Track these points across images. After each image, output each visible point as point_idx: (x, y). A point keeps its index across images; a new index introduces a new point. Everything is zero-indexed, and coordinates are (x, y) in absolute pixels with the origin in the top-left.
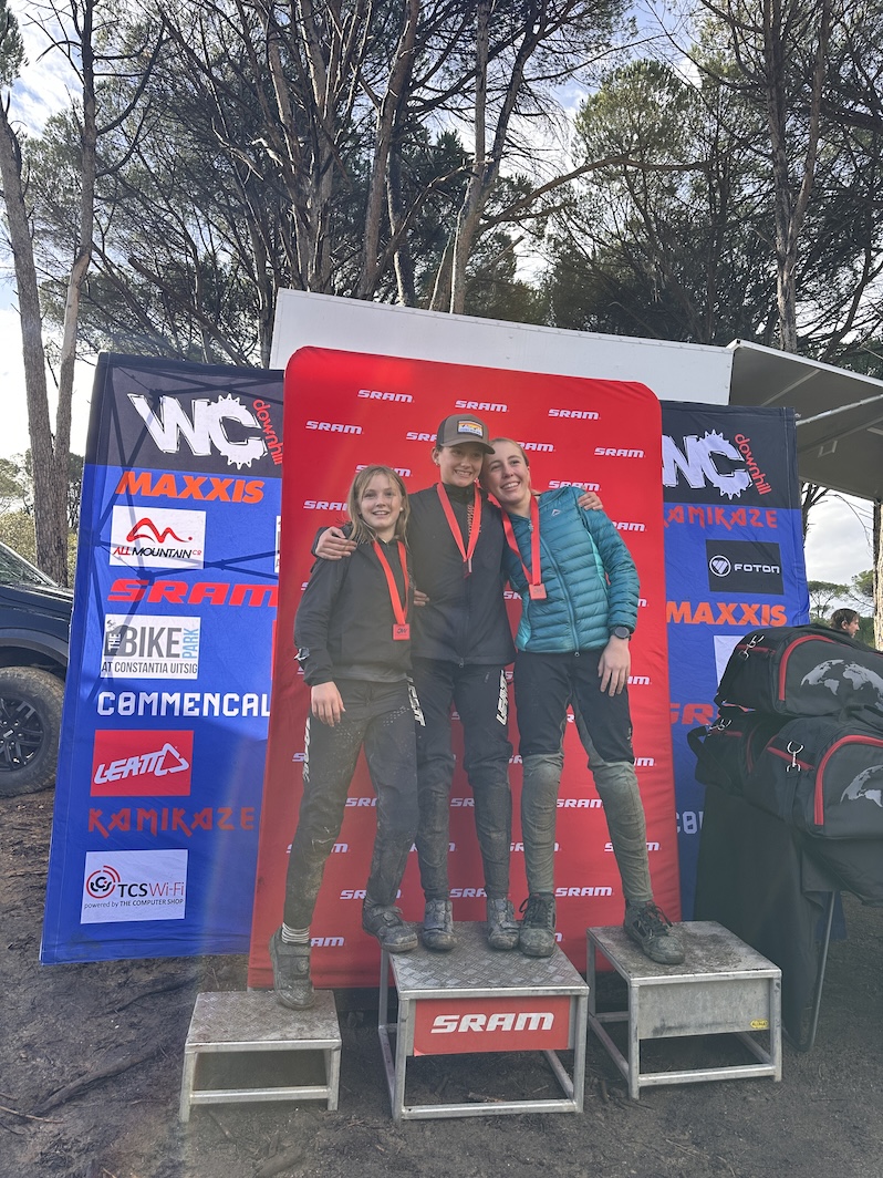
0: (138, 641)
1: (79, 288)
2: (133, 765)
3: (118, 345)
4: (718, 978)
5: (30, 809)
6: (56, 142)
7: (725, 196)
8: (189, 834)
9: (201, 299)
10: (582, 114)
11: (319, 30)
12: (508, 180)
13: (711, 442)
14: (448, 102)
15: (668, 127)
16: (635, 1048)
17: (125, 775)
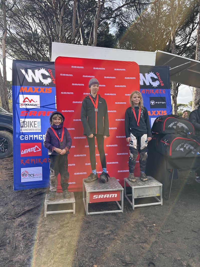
0: (27, 124)
1: (5, 40)
2: (29, 150)
3: (15, 54)
4: (150, 186)
5: (7, 161)
7: (159, 10)
8: (42, 164)
9: (34, 41)
12: (106, 8)
13: (151, 74)
16: (133, 200)
17: (28, 152)
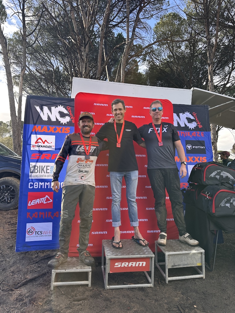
0: (38, 169)
1: (23, 77)
2: (38, 201)
3: (33, 92)
4: (188, 253)
5: (12, 214)
6: (16, 38)
7: (194, 48)
8: (53, 218)
9: (55, 79)
10: (155, 27)
11: (85, 7)
12: (136, 46)
13: (186, 115)
14: (119, 25)
15: (178, 30)
16: (167, 271)
17: (36, 204)
